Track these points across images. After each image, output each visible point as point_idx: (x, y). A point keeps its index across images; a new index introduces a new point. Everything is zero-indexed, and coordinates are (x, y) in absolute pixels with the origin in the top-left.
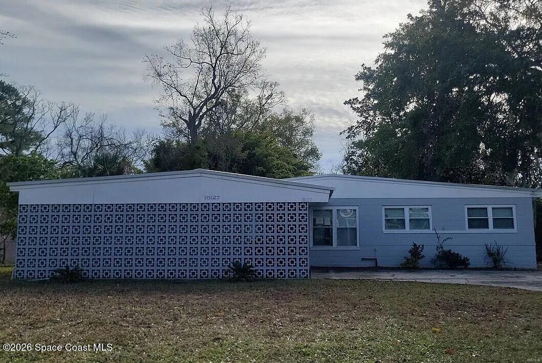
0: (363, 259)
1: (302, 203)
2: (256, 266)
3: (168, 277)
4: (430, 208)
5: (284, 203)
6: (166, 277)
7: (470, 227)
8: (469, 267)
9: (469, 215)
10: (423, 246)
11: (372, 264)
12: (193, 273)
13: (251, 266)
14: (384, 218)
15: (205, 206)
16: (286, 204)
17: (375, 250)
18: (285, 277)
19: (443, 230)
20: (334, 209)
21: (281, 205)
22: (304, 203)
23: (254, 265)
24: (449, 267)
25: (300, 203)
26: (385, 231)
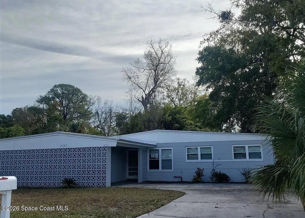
0: (175, 177)
1: (104, 147)
2: (77, 180)
3: (44, 186)
4: (212, 147)
5: (96, 147)
6: (43, 186)
7: (235, 158)
8: (229, 181)
9: (234, 151)
10: (203, 169)
11: (179, 180)
12: (54, 184)
13: (75, 180)
14: (187, 153)
15: (60, 150)
16: (97, 148)
17: (182, 172)
18: (95, 186)
19: (219, 159)
20: (160, 149)
21: (94, 148)
22: (105, 147)
23: (76, 180)
24: (218, 182)
25: (103, 147)
26: (187, 161)
